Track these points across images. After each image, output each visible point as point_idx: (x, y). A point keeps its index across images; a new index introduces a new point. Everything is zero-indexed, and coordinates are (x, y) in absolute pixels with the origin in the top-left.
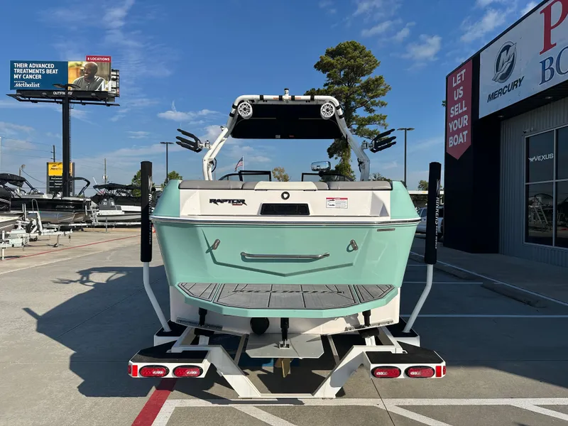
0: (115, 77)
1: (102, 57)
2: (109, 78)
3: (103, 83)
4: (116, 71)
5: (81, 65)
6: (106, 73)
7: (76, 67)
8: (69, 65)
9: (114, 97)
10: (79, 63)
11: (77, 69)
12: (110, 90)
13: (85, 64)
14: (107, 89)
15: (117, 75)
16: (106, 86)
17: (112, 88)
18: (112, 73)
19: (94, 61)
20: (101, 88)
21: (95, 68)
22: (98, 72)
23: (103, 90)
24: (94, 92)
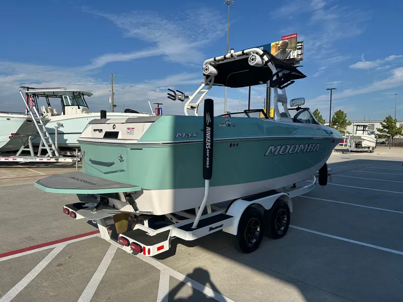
0: (300, 47)
1: (291, 35)
2: (295, 48)
3: (291, 53)
4: (301, 42)
5: (278, 44)
6: (293, 45)
7: (275, 46)
8: (272, 45)
9: (299, 61)
10: (277, 42)
11: (276, 47)
12: (296, 56)
13: (281, 42)
14: (294, 56)
15: (301, 45)
16: (294, 54)
17: (297, 55)
18: (298, 45)
19: (287, 39)
20: (290, 57)
21: (287, 43)
22: (289, 46)
23: (291, 57)
24: (286, 60)
